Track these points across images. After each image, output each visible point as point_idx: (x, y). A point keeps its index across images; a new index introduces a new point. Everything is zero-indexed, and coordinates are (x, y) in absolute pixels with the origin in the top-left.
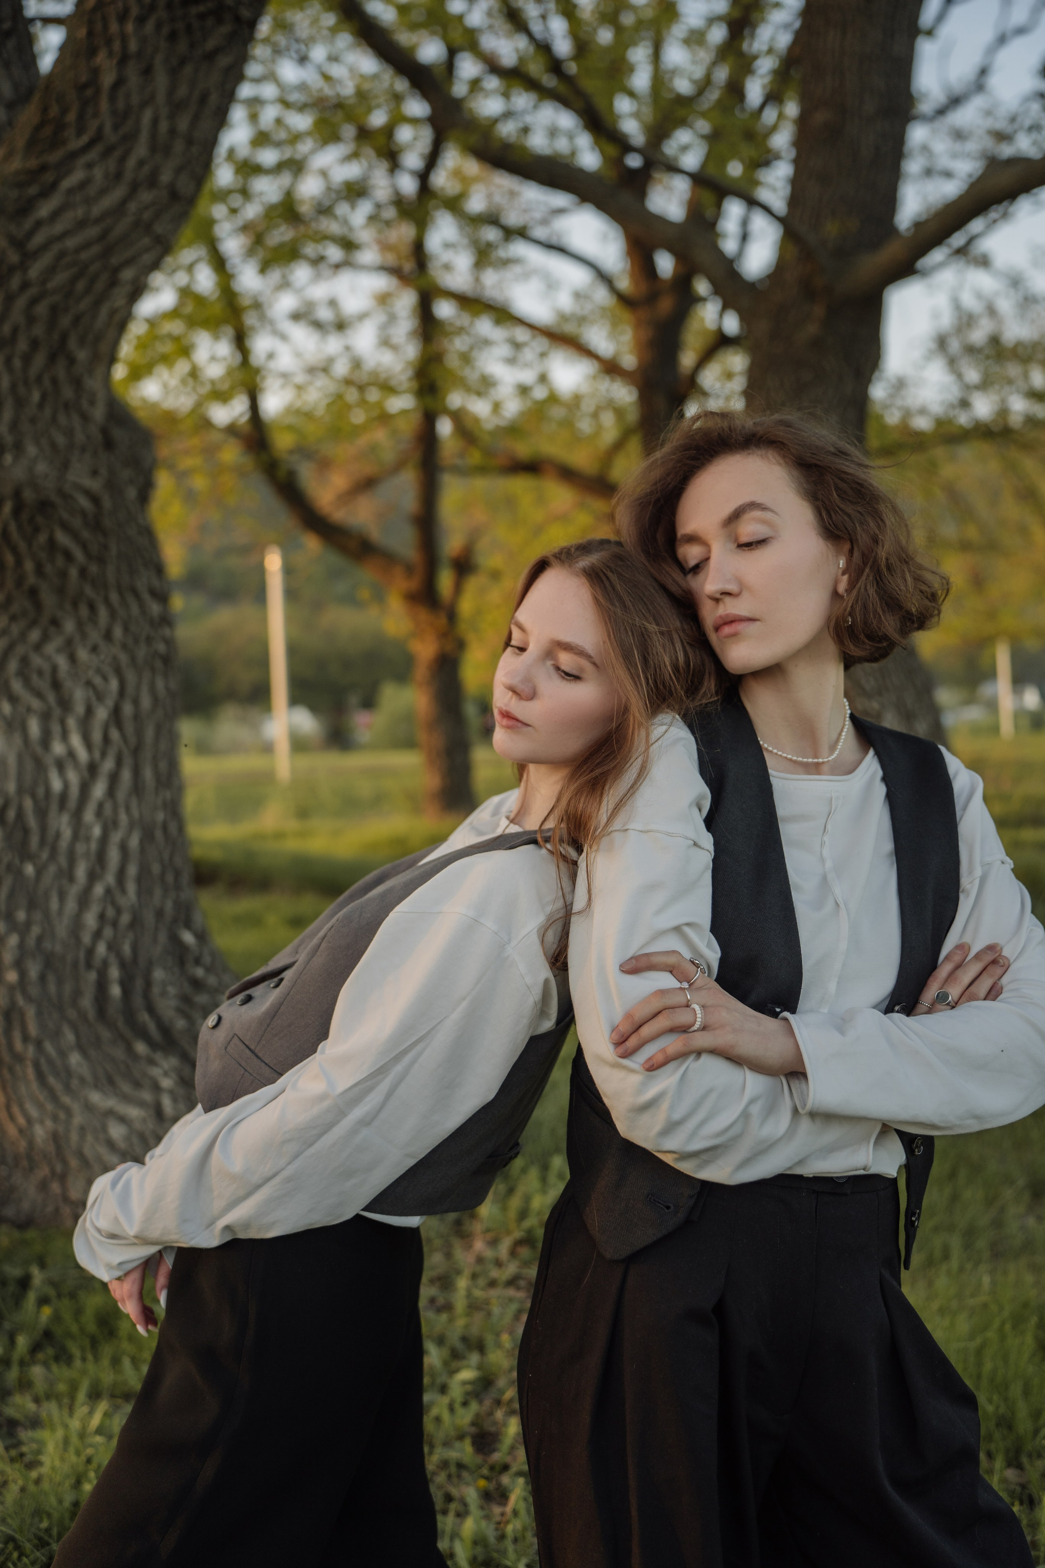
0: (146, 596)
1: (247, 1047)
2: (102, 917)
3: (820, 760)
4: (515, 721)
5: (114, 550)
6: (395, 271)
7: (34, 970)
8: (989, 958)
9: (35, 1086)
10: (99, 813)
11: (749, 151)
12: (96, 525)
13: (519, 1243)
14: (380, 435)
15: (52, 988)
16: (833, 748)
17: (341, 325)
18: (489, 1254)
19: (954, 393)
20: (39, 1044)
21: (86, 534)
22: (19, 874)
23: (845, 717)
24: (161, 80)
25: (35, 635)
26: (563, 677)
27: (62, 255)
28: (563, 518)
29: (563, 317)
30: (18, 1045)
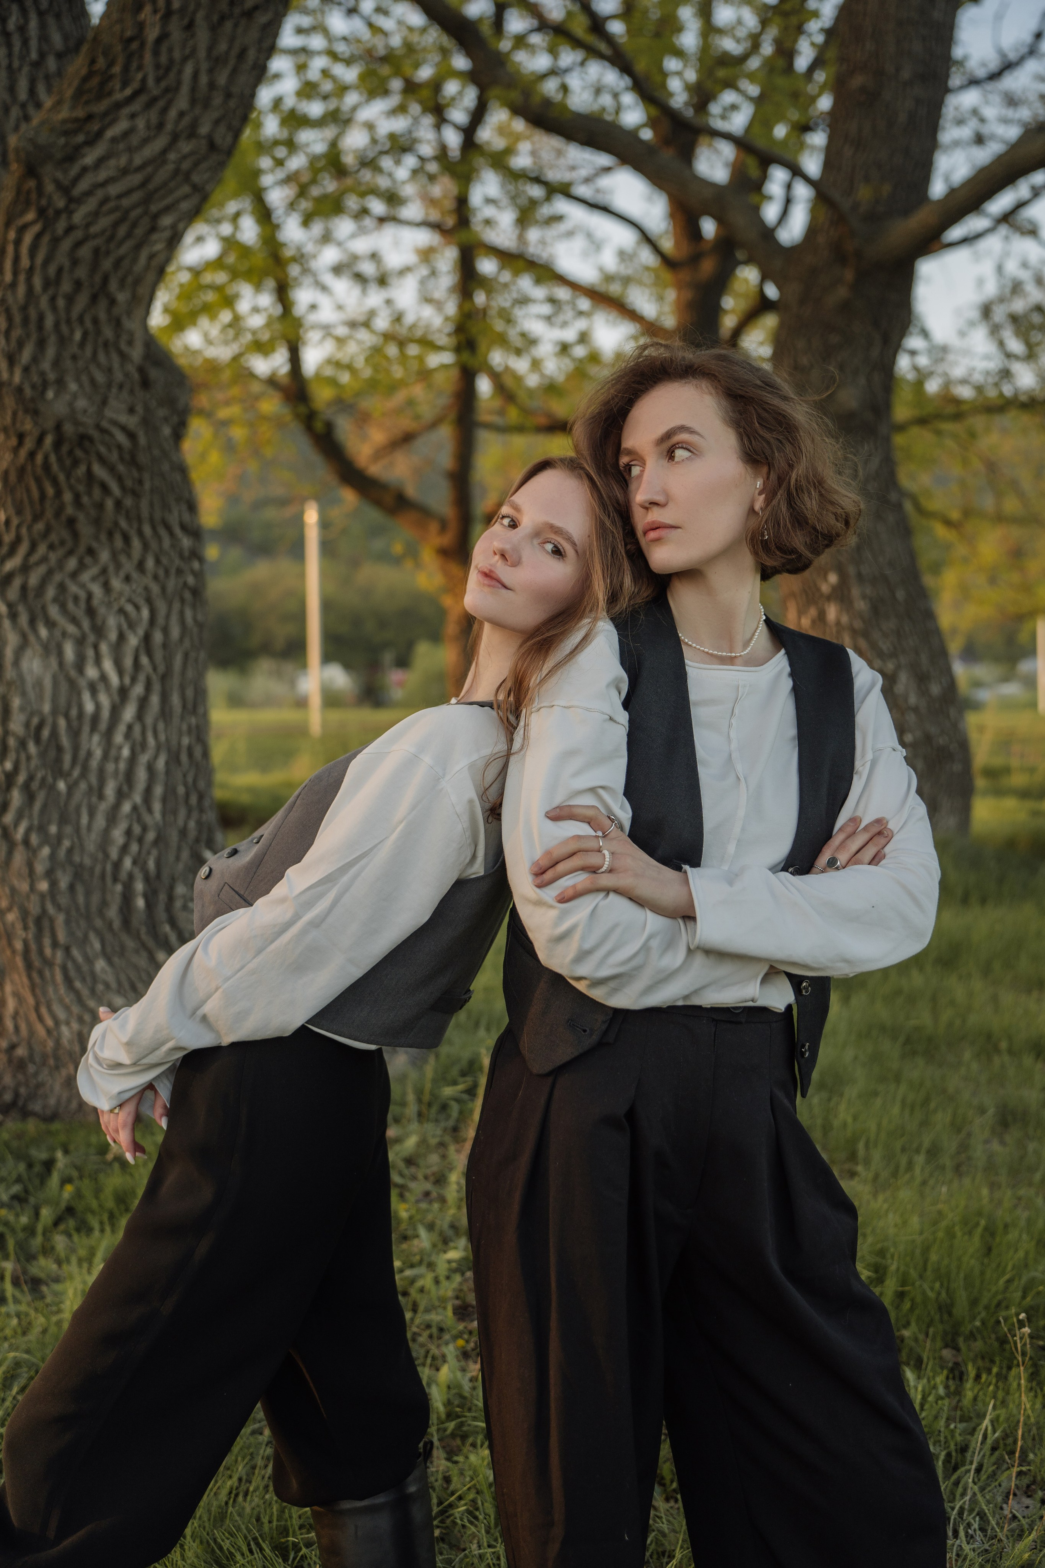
0: (178, 531)
1: (237, 892)
2: (128, 833)
3: (733, 654)
4: (497, 582)
5: (147, 485)
7: (64, 882)
8: (875, 829)
9: (62, 990)
10: (128, 735)
11: (794, 115)
12: (133, 462)
14: (418, 391)
15: (81, 899)
16: (746, 644)
17: (383, 281)
19: (996, 361)
20: (67, 950)
21: (121, 468)
22: (52, 788)
23: (760, 621)
24: (202, 36)
25: (72, 563)
27: (106, 200)
30: (48, 951)
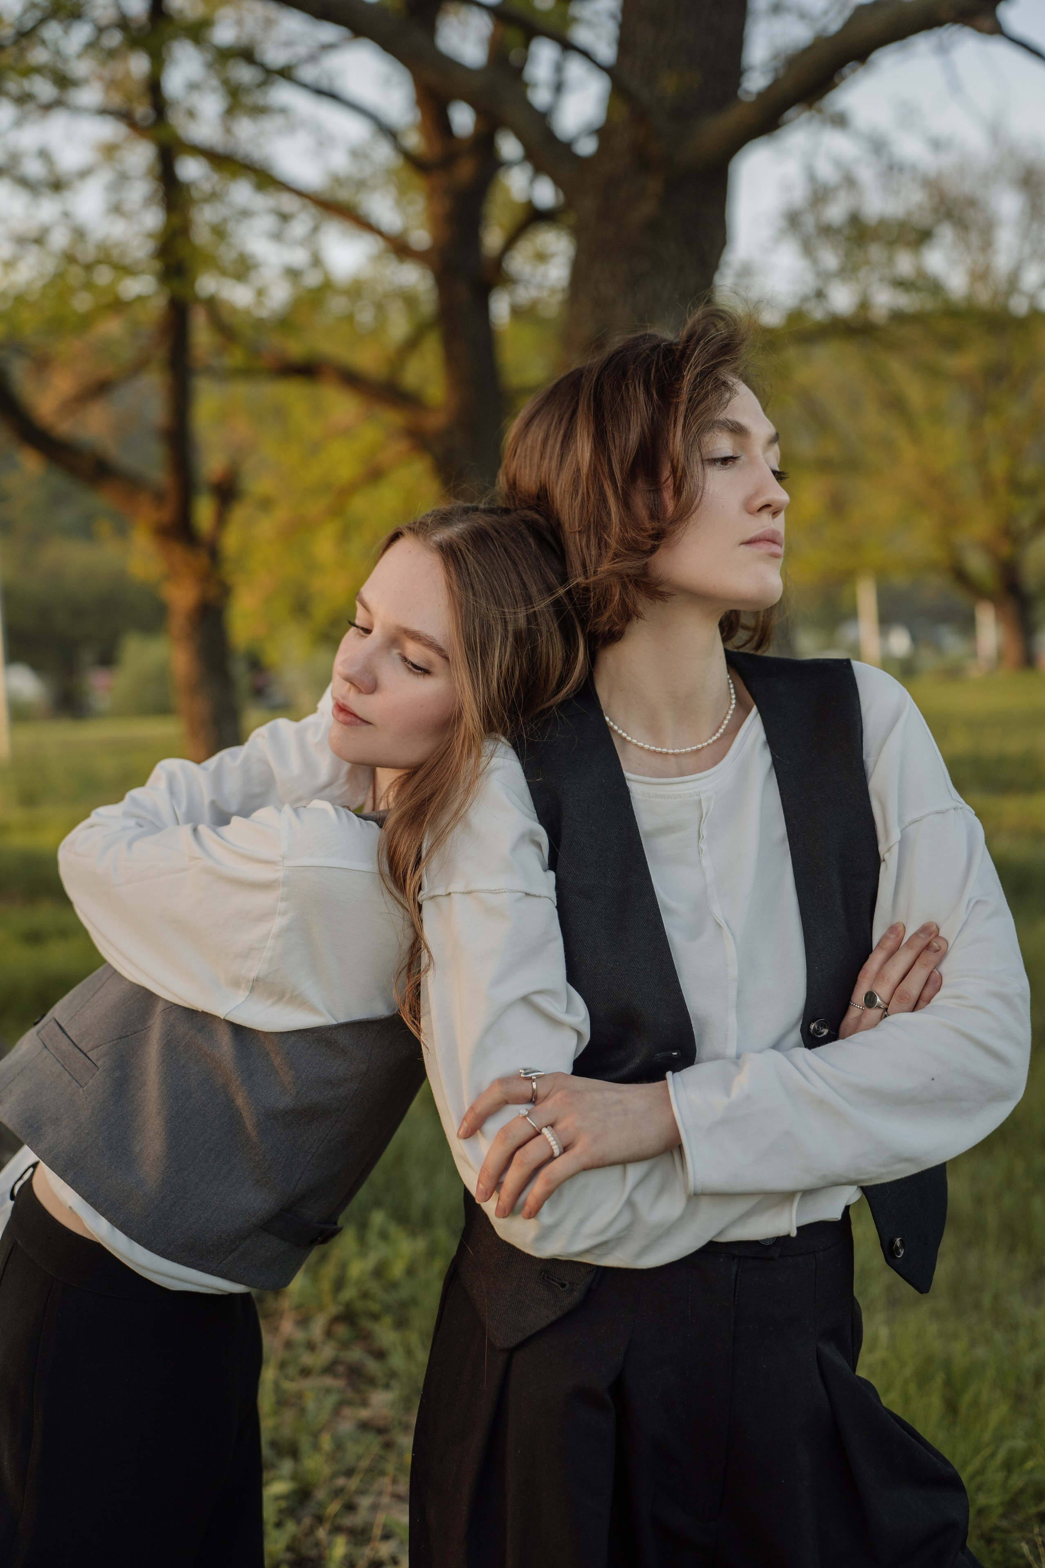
4: (353, 716)
6: (125, 116)
8: (924, 941)
13: (336, 1319)
14: (113, 327)
17: (57, 185)
18: (299, 1336)
19: (809, 282)
26: (410, 670)
28: (346, 433)
29: (337, 180)
